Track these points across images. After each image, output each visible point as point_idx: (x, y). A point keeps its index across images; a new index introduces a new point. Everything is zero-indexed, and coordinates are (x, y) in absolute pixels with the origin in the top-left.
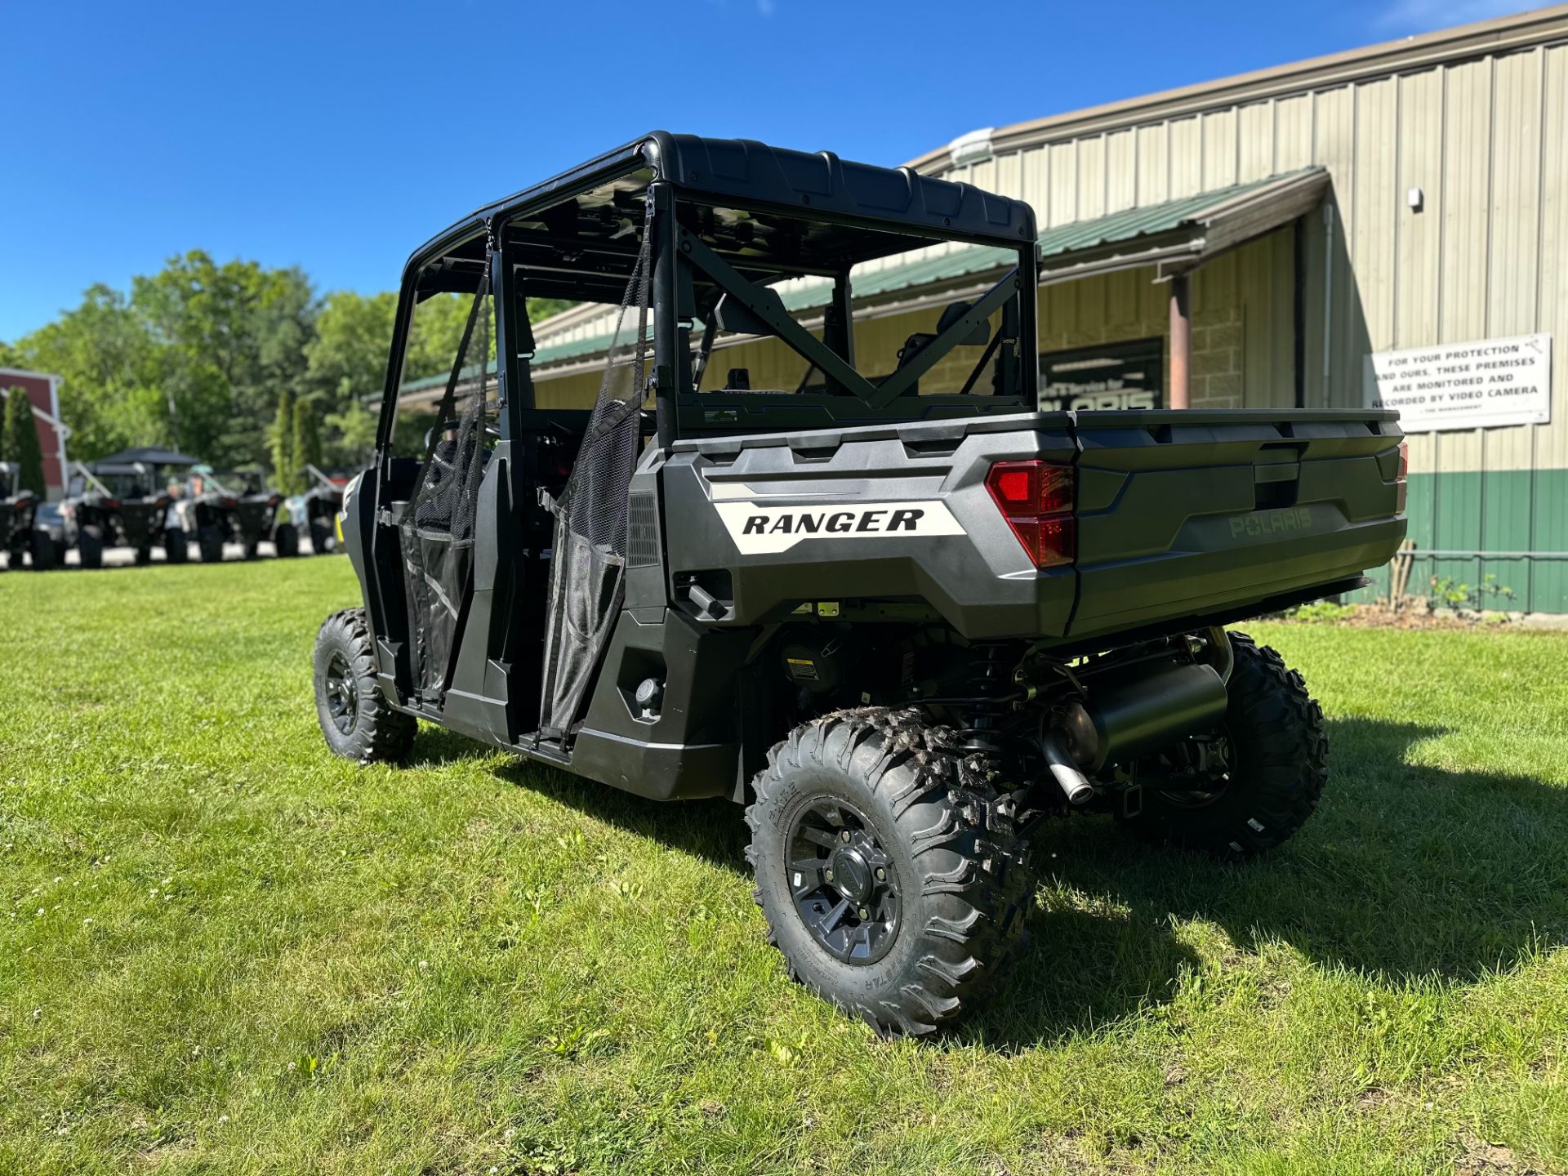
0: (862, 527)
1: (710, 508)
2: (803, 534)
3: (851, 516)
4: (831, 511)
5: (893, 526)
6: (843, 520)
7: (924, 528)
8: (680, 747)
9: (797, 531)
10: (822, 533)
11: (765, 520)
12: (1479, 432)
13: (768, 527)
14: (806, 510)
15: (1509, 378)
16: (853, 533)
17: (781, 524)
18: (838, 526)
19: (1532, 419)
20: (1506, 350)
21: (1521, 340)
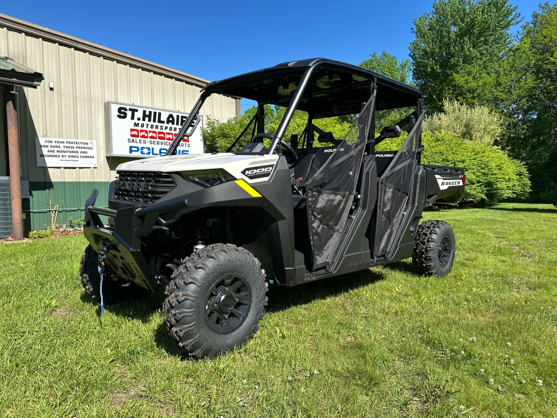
12: (78, 169)
15: (86, 152)
19: (93, 166)
20: (84, 143)
21: (88, 142)
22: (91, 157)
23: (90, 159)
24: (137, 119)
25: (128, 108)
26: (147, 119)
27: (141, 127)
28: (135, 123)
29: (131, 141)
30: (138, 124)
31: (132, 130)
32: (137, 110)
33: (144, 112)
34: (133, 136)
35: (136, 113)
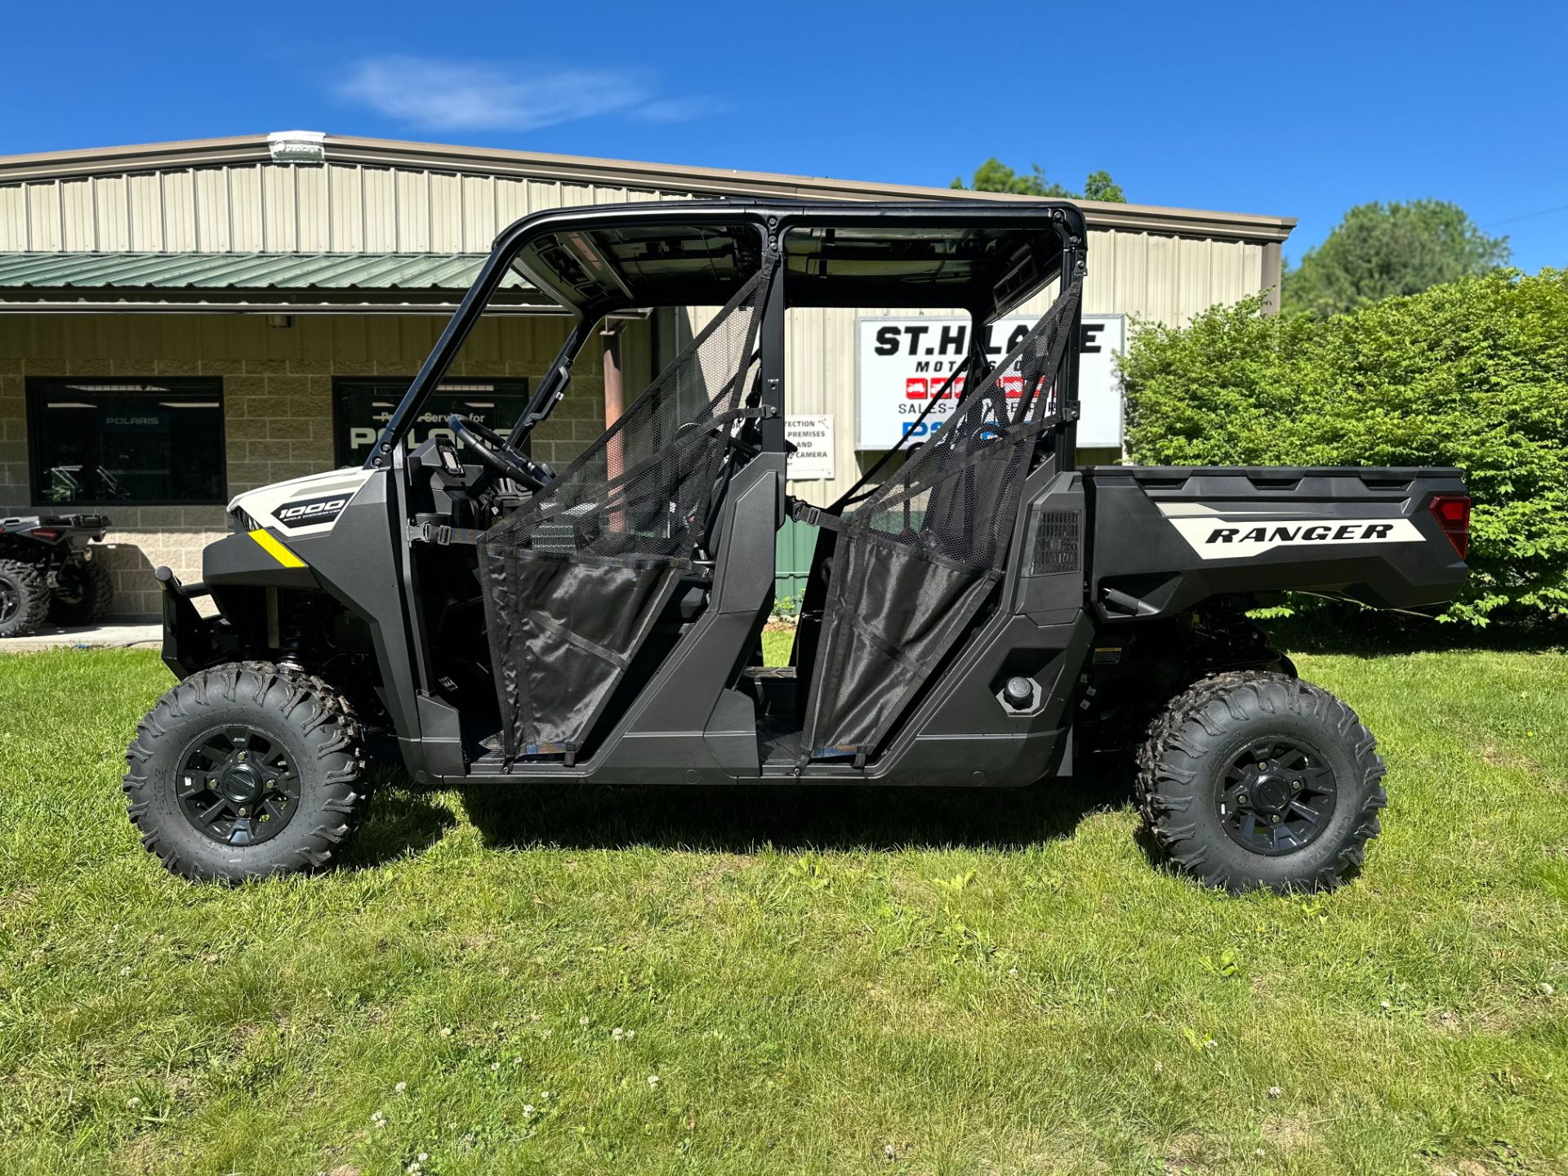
0: (1339, 535)
1: (1165, 522)
2: (1278, 541)
3: (1328, 529)
4: (1306, 525)
5: (1367, 535)
6: (1320, 531)
7: (1391, 537)
8: (1024, 736)
9: (1271, 540)
10: (1298, 541)
11: (1236, 532)
13: (1236, 538)
14: (1282, 524)
15: (809, 445)
16: (1329, 541)
17: (1254, 535)
18: (1314, 536)
19: (823, 475)
20: (806, 424)
21: (815, 418)
22: (819, 454)
23: (817, 459)
24: (924, 351)
25: (902, 327)
26: (951, 347)
27: (936, 370)
28: (919, 364)
29: (908, 409)
30: (927, 364)
31: (911, 381)
32: (925, 330)
33: (946, 330)
34: (911, 396)
35: (922, 336)
